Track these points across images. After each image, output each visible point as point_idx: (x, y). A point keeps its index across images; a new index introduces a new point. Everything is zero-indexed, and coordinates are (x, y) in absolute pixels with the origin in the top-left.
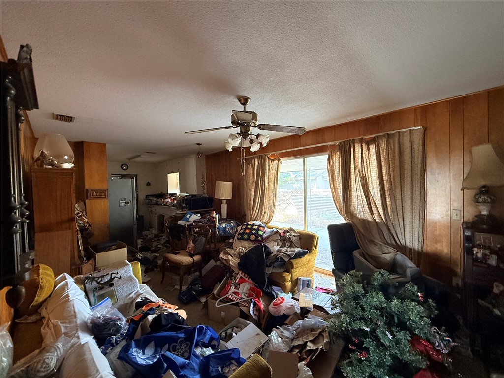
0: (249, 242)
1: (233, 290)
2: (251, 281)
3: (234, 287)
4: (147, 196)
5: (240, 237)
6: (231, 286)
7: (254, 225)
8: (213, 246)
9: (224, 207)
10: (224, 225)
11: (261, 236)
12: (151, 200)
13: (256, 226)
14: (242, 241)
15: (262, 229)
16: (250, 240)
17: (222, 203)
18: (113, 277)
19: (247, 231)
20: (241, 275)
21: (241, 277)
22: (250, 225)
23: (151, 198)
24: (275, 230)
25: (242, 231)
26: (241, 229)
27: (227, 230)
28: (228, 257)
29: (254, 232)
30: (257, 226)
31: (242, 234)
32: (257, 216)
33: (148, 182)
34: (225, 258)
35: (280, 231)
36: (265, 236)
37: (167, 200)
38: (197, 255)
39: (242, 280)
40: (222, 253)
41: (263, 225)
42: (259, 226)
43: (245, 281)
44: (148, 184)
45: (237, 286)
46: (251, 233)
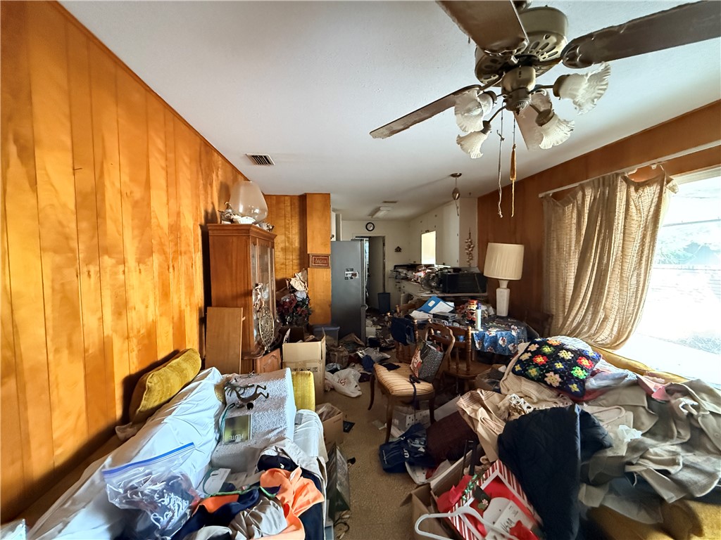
0: (542, 388)
1: (466, 507)
2: (524, 502)
3: (472, 500)
4: (395, 266)
5: (518, 368)
6: (464, 494)
7: (561, 347)
8: (463, 366)
9: (503, 296)
10: (493, 332)
11: (581, 383)
12: (400, 273)
13: (568, 350)
14: (523, 380)
15: (585, 362)
16: (545, 383)
17: (499, 287)
18: (258, 392)
19: (540, 360)
20: (497, 473)
21: (497, 479)
22: (550, 346)
23: (400, 270)
24: (632, 376)
25: (526, 356)
26: (526, 351)
27: (501, 342)
28: (475, 411)
29: (559, 366)
30: (572, 351)
31: (525, 365)
32: (579, 324)
33: (398, 247)
34: (468, 411)
35: (651, 384)
36: (593, 383)
37: (419, 274)
38: (425, 380)
39: (498, 488)
40: (467, 396)
41: (591, 353)
42: (579, 354)
43: (506, 494)
44: (398, 250)
45: (481, 498)
46: (548, 368)
